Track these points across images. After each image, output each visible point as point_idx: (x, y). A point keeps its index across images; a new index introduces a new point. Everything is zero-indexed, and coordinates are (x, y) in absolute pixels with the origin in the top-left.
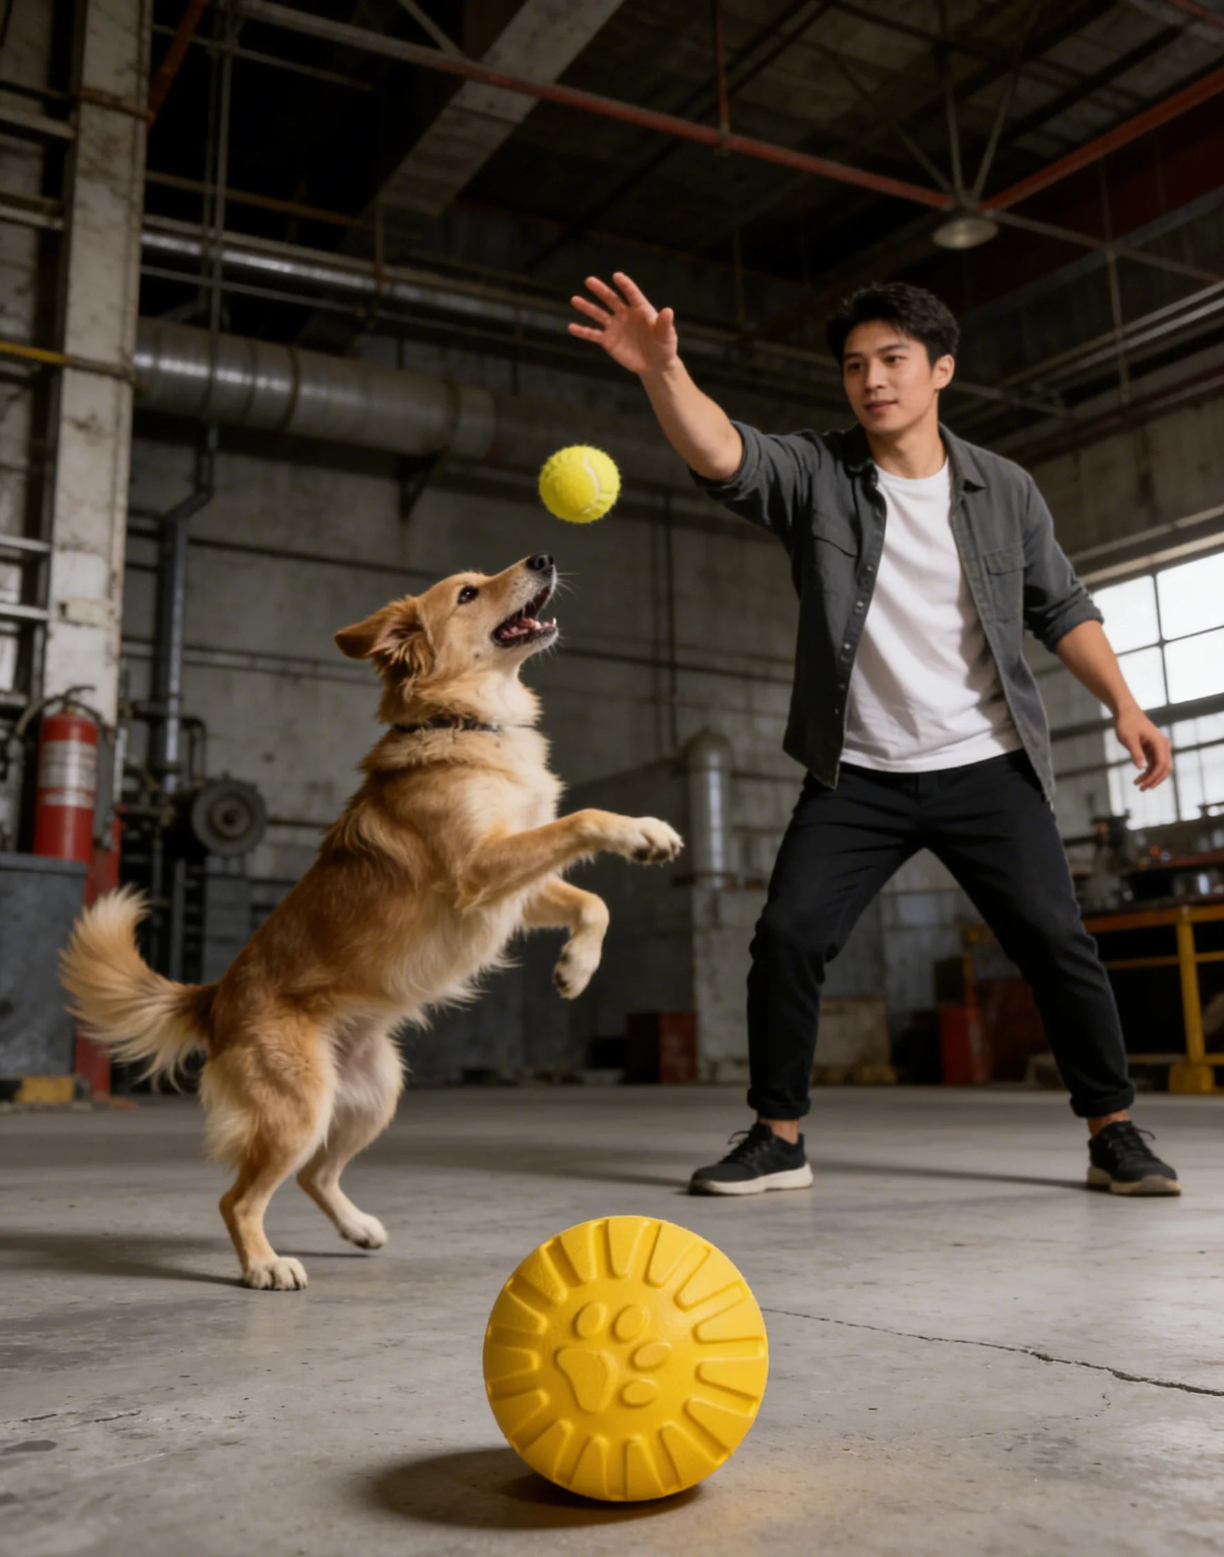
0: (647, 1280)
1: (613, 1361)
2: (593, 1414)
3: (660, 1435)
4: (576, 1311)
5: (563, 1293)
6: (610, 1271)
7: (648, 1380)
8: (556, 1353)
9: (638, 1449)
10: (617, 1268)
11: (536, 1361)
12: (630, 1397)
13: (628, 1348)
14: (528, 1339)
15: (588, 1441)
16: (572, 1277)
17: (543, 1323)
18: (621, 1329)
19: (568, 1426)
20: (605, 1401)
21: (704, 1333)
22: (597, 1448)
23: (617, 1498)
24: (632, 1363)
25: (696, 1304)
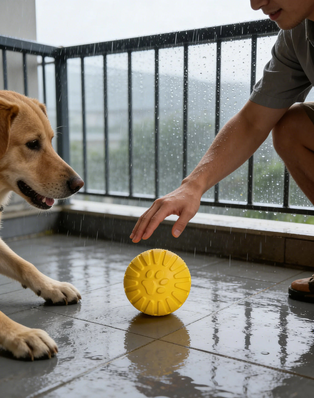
4: (146, 271)
6: (154, 262)
11: (137, 283)
14: (135, 278)
15: (150, 301)
16: (145, 264)
19: (145, 298)
22: (152, 303)
23: (156, 315)
24: (160, 283)
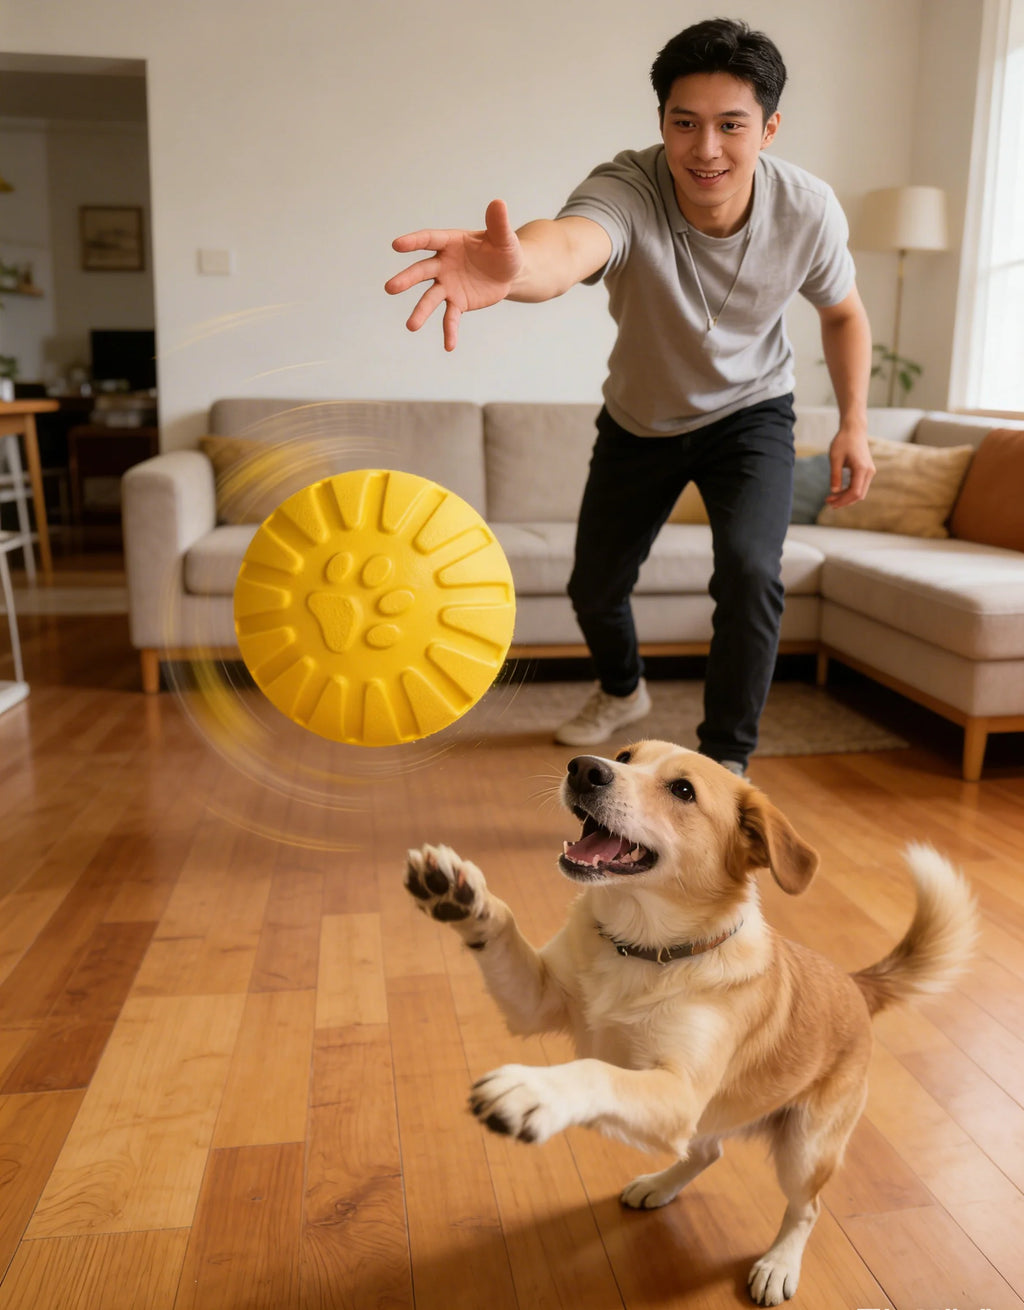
1: (359, 605)
12: (373, 638)
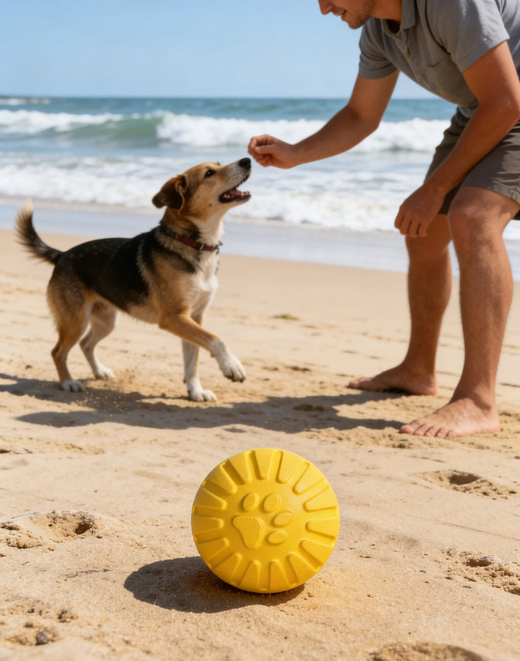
0: (278, 480)
2: (253, 549)
3: (288, 558)
5: (234, 488)
7: (281, 531)
8: (232, 519)
9: (277, 566)
10: (263, 474)
13: (271, 515)
17: (224, 504)
18: (267, 506)
20: (259, 543)
21: (310, 506)
25: (305, 491)
